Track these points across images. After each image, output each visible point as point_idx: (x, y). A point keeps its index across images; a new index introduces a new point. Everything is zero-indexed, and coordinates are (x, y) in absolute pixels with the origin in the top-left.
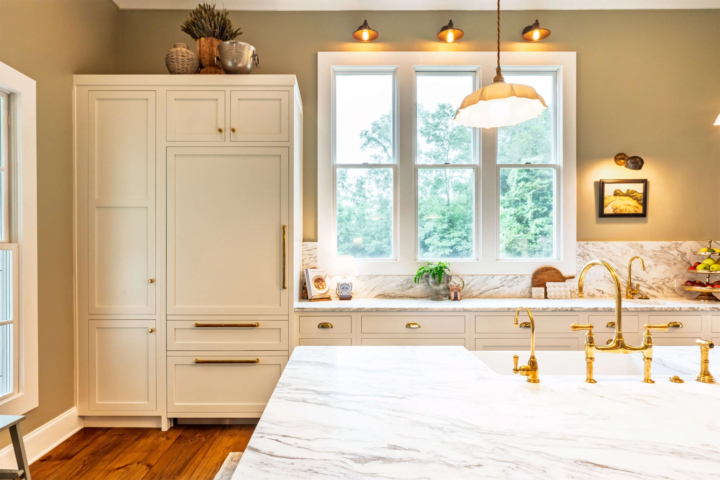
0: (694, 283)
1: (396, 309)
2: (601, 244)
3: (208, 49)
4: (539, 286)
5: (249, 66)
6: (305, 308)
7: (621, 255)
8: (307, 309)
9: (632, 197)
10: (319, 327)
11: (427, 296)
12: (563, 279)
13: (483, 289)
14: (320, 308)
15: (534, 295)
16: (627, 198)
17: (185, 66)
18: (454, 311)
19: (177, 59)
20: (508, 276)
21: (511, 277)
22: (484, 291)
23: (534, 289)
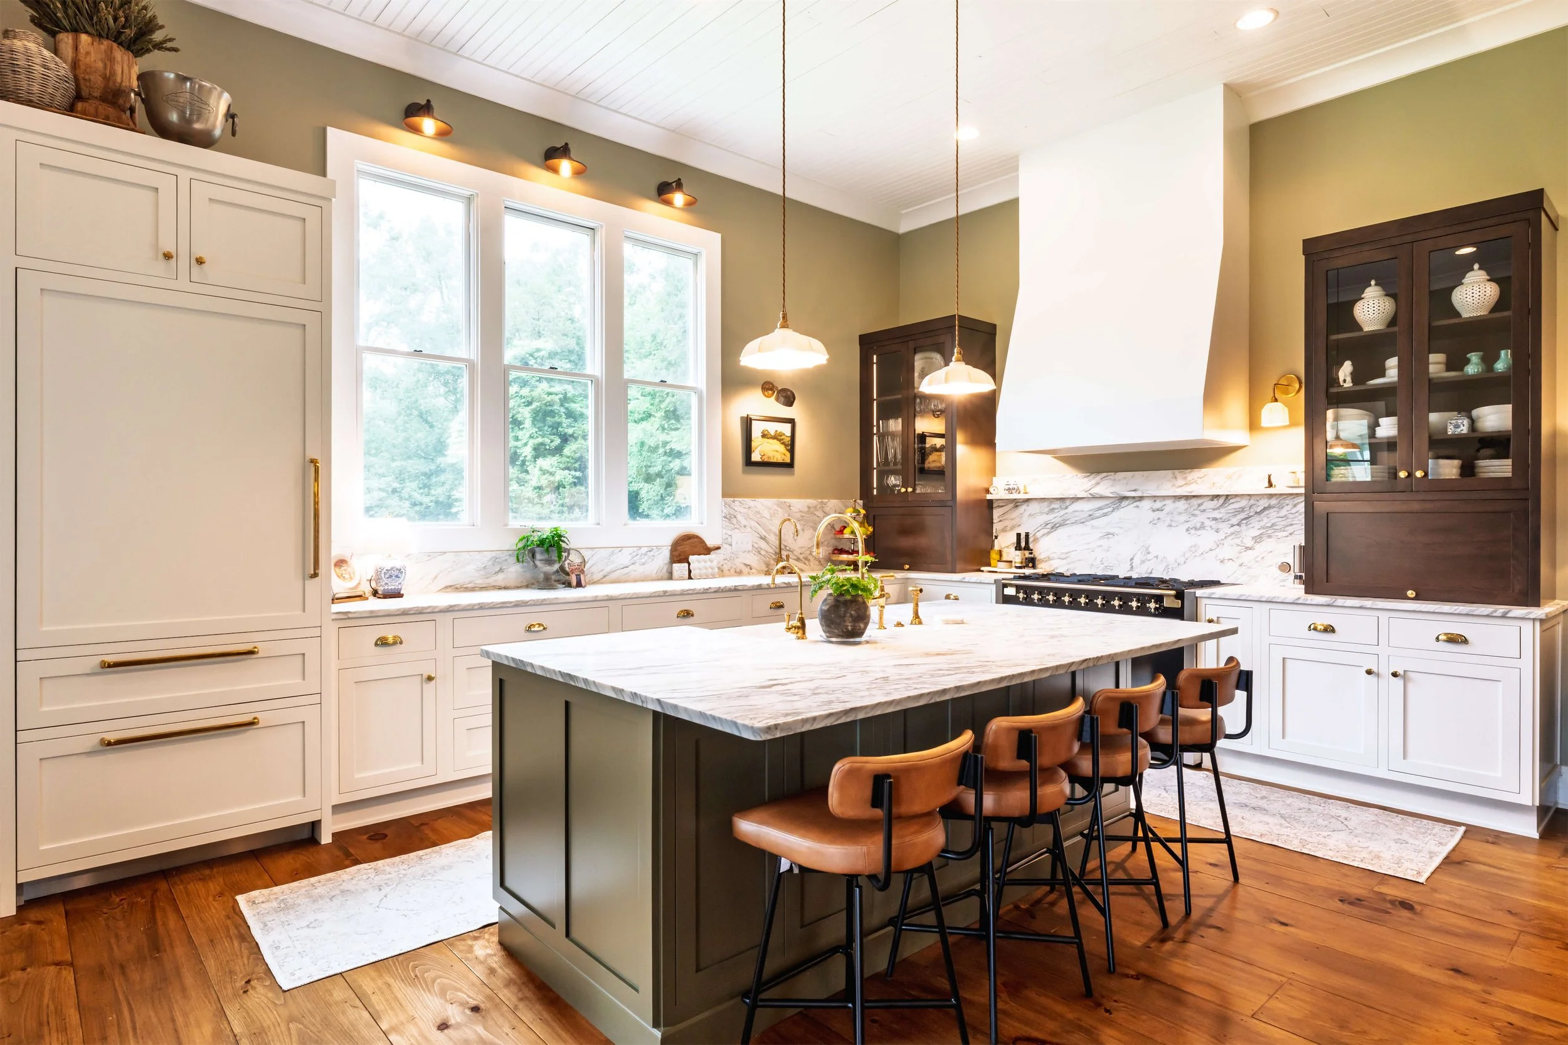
0: (841, 551)
1: (511, 603)
2: (748, 501)
3: (100, 65)
4: (680, 561)
5: (217, 132)
6: (351, 611)
7: (768, 517)
8: (355, 613)
9: (779, 440)
10: (376, 644)
11: (525, 584)
12: (707, 551)
13: (608, 569)
14: (379, 611)
15: (675, 574)
16: (775, 440)
17: (49, 91)
18: (596, 601)
19: (29, 70)
20: (640, 547)
21: (644, 550)
22: (609, 573)
23: (676, 566)
